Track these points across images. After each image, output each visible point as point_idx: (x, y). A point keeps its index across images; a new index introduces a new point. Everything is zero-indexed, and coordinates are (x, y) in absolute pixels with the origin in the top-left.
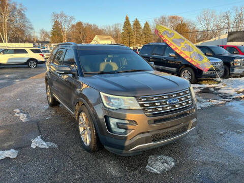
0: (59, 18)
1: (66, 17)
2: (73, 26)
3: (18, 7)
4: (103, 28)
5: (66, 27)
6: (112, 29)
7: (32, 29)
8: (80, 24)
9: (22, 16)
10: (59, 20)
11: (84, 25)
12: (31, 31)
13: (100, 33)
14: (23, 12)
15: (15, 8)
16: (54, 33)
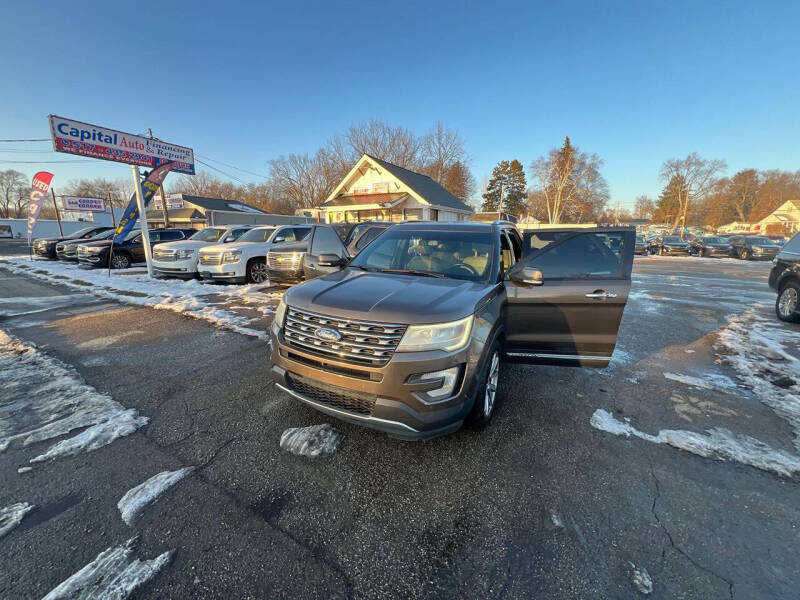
0: (682, 170)
1: (700, 164)
2: (723, 183)
3: (588, 161)
5: (695, 190)
8: (747, 176)
10: (684, 172)
11: (760, 178)
14: (596, 170)
15: (583, 164)
16: (662, 203)
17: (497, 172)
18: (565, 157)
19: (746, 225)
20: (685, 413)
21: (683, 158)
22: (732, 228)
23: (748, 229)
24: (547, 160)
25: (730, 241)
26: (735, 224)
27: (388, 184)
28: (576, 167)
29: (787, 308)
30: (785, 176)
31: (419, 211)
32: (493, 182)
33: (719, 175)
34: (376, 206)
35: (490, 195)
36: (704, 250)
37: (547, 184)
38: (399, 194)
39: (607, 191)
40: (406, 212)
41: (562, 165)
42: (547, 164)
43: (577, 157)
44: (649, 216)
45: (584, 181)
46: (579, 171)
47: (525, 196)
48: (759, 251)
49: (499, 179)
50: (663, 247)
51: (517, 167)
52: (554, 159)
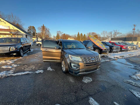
1: (61, 32)
2: (62, 35)
3: (48, 29)
5: (60, 35)
7: (51, 35)
8: (64, 34)
9: (49, 32)
10: (59, 33)
11: (66, 35)
13: (70, 37)
15: (47, 29)
16: (57, 37)
17: (29, 28)
18: (43, 27)
21: (59, 31)
37: (41, 32)
44: (55, 38)
47: (36, 33)
51: (34, 28)
52: (42, 28)
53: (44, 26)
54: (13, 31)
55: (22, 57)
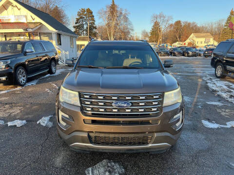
0: (158, 19)
1: (164, 17)
2: (171, 25)
3: (123, 12)
4: (204, 25)
5: (163, 27)
6: (214, 26)
8: (178, 23)
11: (182, 24)
12: (132, 32)
14: (127, 16)
15: (121, 13)
16: (152, 33)
17: (79, 14)
19: (181, 43)
20: (225, 115)
22: (177, 44)
23: (182, 44)
24: (105, 10)
25: (181, 49)
26: (177, 43)
27: (26, 17)
28: (118, 14)
29: (219, 73)
30: (189, 24)
31: (49, 34)
32: (78, 20)
33: (171, 22)
34: (21, 30)
35: (77, 27)
36: (174, 53)
37: (106, 22)
38: (34, 23)
39: (132, 27)
40: (40, 34)
41: (112, 13)
42: (106, 12)
43: (119, 9)
44: (147, 39)
45: (122, 22)
46: (120, 16)
47: (95, 28)
48: (190, 53)
49: (81, 18)
50: (160, 53)
51: (90, 12)
52: (108, 9)
53: (115, 3)
54: (32, 26)
55: (22, 86)
